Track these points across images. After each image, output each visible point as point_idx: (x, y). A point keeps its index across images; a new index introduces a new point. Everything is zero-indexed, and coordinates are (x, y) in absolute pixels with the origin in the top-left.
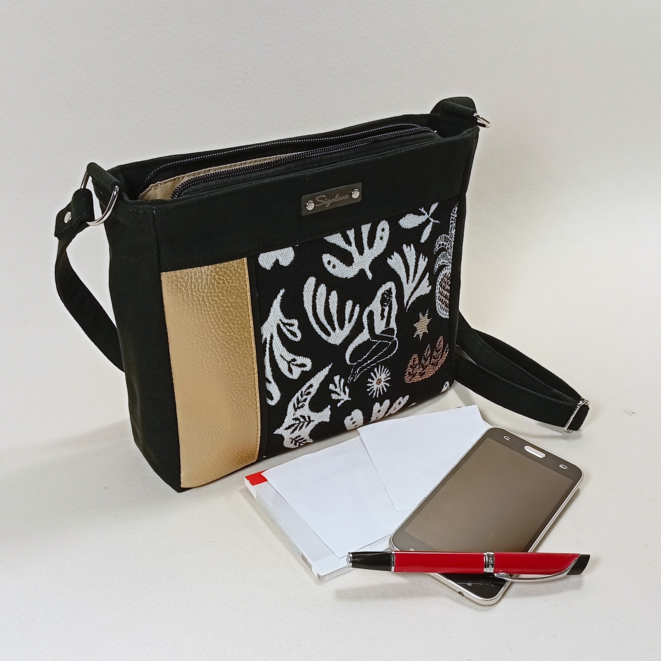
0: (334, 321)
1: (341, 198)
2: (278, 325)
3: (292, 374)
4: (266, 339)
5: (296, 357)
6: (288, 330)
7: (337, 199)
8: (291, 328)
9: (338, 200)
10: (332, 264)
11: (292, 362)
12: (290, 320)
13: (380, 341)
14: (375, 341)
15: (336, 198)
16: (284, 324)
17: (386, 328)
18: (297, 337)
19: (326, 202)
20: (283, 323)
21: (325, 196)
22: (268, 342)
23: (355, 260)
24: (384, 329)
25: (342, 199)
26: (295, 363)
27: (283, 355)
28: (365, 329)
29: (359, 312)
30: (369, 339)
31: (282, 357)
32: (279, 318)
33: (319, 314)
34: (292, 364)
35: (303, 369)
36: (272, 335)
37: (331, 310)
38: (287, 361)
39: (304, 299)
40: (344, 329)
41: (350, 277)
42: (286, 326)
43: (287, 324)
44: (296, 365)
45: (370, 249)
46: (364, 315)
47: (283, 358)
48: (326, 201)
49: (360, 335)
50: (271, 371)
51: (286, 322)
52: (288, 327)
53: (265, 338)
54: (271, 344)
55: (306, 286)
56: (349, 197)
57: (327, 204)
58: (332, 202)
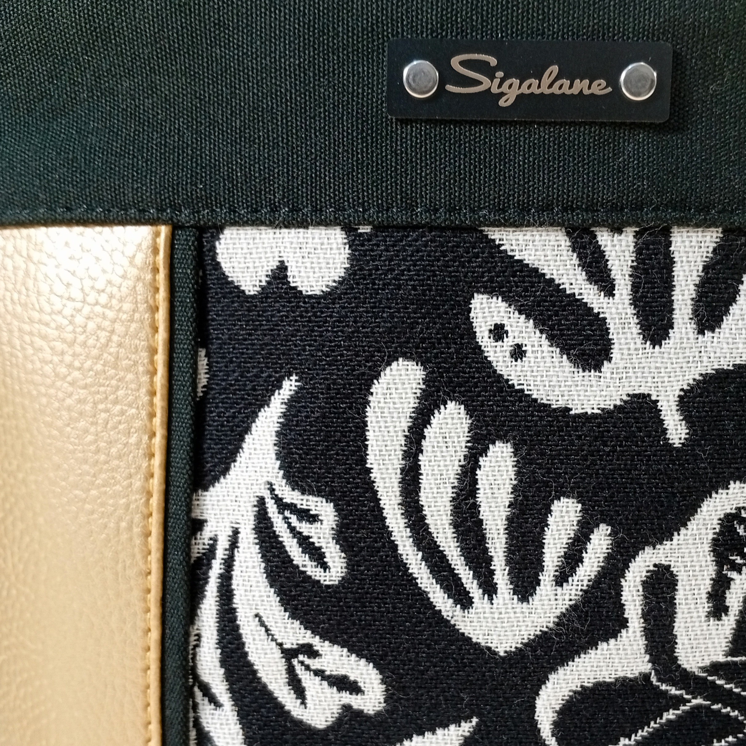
0: (491, 558)
1: (571, 87)
2: (261, 502)
3: (303, 703)
4: (215, 540)
5: (316, 642)
6: (292, 529)
7: (550, 86)
8: (305, 528)
9: (555, 89)
10: (509, 342)
11: (301, 657)
12: (305, 497)
13: (698, 701)
14: (674, 691)
15: (546, 80)
16: (282, 506)
17: (729, 658)
18: (325, 566)
19: (500, 86)
20: (278, 501)
21: (493, 61)
22: (221, 553)
23: (616, 354)
24: (722, 659)
25: (575, 91)
26: (315, 664)
27: (264, 619)
28: (631, 630)
29: (609, 558)
30: (646, 677)
31: (262, 624)
32: (265, 479)
33: (426, 511)
34: (302, 663)
35: (347, 698)
36: (236, 532)
37: (485, 513)
38: (281, 645)
39: (370, 435)
40: (536, 600)
41: (580, 411)
42: (287, 513)
43: (292, 508)
44: (319, 673)
45: (701, 332)
46: (629, 575)
47: (267, 630)
48: (497, 81)
49: (603, 646)
50: (218, 664)
51: (288, 500)
52: (294, 519)
53: (212, 535)
54: (229, 563)
55: (377, 388)
56: (610, 89)
57: (502, 94)
58: (524, 90)
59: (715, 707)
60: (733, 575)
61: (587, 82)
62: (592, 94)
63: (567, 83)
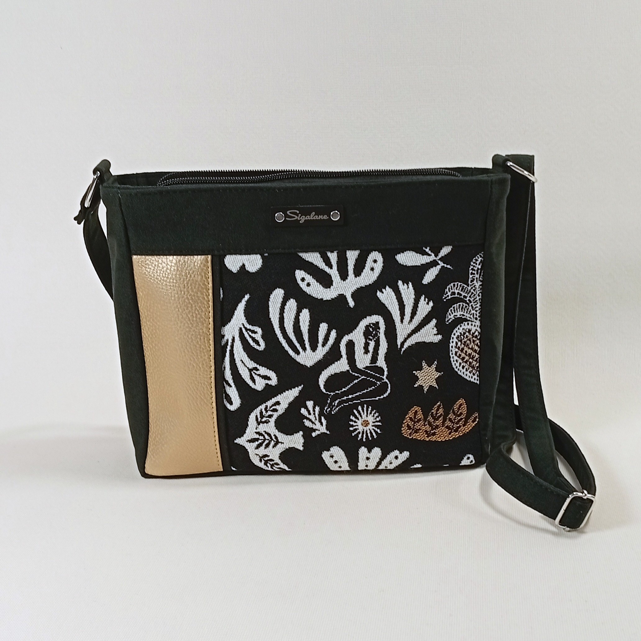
0: (304, 341)
1: (318, 217)
2: (241, 329)
3: (255, 384)
4: (228, 340)
5: (258, 366)
6: (250, 336)
7: (313, 217)
8: (253, 335)
9: (314, 218)
10: (306, 282)
11: (254, 371)
12: (253, 327)
15: (311, 216)
16: (247, 330)
18: (259, 345)
19: (300, 218)
21: (298, 212)
22: (229, 344)
23: (334, 284)
25: (319, 218)
26: (258, 373)
27: (243, 361)
29: (336, 339)
32: (242, 322)
33: (286, 329)
34: (254, 373)
35: (267, 382)
36: (234, 338)
37: (302, 328)
38: (248, 368)
39: (270, 309)
40: (317, 351)
41: (326, 299)
42: (248, 332)
43: (250, 330)
44: (259, 375)
45: (356, 277)
47: (244, 364)
48: (299, 217)
50: (230, 375)
51: (248, 328)
52: (250, 333)
54: (232, 346)
55: (272, 296)
56: (328, 218)
57: (301, 220)
58: (306, 218)
59: (368, 379)
60: (370, 342)
61: (322, 216)
62: (324, 219)
63: (317, 216)
